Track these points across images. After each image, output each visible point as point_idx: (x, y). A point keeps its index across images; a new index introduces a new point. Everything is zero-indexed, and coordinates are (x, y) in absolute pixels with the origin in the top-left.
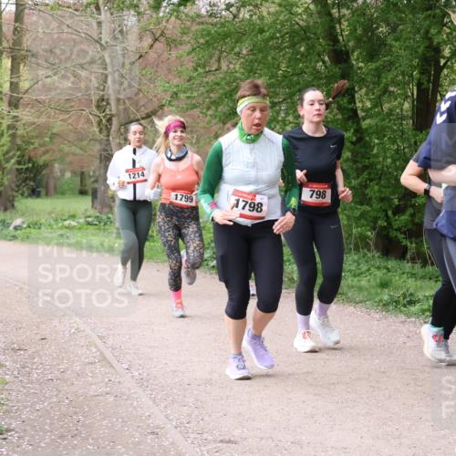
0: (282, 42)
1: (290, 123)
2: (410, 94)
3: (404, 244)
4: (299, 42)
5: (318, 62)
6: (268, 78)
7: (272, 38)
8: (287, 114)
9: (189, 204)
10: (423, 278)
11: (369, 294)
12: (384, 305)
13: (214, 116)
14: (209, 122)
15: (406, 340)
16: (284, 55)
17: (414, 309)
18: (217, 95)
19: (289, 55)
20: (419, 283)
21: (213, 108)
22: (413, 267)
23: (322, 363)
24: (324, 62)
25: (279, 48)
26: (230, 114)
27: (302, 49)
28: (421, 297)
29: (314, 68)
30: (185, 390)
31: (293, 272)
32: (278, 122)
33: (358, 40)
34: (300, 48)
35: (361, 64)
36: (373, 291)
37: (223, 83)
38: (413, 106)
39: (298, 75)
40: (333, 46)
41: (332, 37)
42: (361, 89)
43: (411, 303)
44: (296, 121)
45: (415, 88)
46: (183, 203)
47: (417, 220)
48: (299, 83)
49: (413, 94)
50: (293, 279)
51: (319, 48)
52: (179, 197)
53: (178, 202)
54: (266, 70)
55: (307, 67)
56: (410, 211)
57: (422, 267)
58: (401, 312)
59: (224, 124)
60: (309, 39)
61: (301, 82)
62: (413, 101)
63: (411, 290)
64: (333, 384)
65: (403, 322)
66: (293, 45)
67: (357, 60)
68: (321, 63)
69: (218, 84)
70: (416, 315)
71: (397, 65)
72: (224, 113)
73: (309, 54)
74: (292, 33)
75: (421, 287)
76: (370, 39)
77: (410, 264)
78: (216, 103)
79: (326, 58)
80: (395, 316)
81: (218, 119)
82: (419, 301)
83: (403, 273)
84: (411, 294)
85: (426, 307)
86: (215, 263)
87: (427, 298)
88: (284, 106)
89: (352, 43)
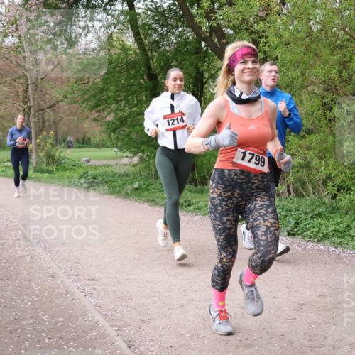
0: (122, 69)
1: (127, 111)
4: (131, 69)
5: (141, 79)
6: (115, 87)
7: (117, 67)
8: (125, 106)
10: (195, 192)
13: (86, 107)
14: (83, 110)
16: (123, 76)
17: (190, 208)
18: (88, 96)
19: (126, 76)
20: (193, 195)
21: (86, 103)
22: (190, 186)
25: (121, 72)
26: (95, 106)
27: (133, 72)
29: (139, 83)
31: (127, 190)
32: (120, 110)
37: (91, 89)
39: (131, 86)
40: (149, 71)
41: (148, 66)
43: (189, 205)
44: (130, 110)
48: (131, 90)
51: (141, 72)
54: (114, 83)
55: (136, 82)
57: (195, 186)
59: (92, 111)
60: (136, 67)
63: (189, 199)
66: (128, 70)
69: (88, 91)
70: (192, 211)
72: (92, 106)
73: (136, 75)
74: (127, 64)
75: (194, 197)
79: (145, 78)
81: (88, 109)
82: (193, 204)
84: (189, 201)
85: (196, 207)
86: (86, 185)
87: (197, 203)
88: (123, 102)
89: (158, 70)
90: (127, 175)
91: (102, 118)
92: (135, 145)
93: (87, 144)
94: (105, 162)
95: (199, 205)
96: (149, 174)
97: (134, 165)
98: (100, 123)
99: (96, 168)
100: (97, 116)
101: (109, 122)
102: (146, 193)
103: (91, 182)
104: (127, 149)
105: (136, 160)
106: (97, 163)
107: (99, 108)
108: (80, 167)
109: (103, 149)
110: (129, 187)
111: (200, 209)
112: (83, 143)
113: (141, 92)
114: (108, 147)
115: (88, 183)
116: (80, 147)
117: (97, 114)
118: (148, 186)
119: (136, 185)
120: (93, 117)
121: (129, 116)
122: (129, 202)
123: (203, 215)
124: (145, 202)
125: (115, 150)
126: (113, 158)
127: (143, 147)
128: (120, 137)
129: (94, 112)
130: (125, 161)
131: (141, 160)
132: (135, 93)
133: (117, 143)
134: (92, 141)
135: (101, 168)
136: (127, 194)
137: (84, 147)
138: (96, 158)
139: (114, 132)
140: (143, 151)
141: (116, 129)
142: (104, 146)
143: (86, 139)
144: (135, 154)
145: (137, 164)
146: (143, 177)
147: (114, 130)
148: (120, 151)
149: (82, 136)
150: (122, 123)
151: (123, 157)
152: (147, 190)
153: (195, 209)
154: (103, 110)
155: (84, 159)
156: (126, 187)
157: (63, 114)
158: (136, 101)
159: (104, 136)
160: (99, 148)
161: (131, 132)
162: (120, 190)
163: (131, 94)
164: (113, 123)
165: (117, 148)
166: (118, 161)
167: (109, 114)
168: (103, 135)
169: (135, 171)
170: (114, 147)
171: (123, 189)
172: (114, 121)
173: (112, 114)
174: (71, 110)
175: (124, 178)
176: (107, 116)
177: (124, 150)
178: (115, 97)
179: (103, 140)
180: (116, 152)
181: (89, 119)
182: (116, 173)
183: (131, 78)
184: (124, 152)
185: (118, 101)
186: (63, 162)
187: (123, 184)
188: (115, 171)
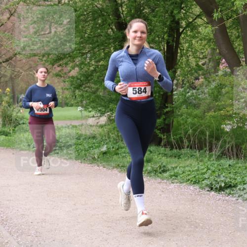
0: (88, 18)
1: (93, 65)
2: (162, 49)
3: (160, 136)
4: (98, 18)
5: (109, 29)
6: (79, 38)
7: (82, 15)
8: (91, 60)
10: (171, 156)
12: (149, 173)
13: (47, 61)
15: (161, 193)
16: (88, 25)
17: (166, 175)
19: (92, 25)
20: (169, 159)
21: (46, 56)
22: (165, 150)
23: (112, 208)
24: (112, 29)
25: (86, 21)
26: (57, 60)
27: (100, 21)
28: (170, 168)
29: (107, 33)
30: (29, 226)
31: (94, 154)
32: (86, 65)
34: (98, 20)
38: (165, 56)
39: (97, 36)
40: (118, 19)
43: (164, 171)
44: (96, 64)
45: (166, 45)
47: (166, 122)
48: (97, 41)
49: (164, 49)
50: (95, 158)
51: (109, 21)
54: (78, 34)
55: (103, 32)
56: (164, 117)
57: (170, 150)
58: (158, 176)
59: (53, 65)
60: (103, 15)
61: (99, 41)
62: (164, 53)
63: (164, 164)
64: (119, 220)
65: (160, 183)
66: (94, 19)
68: (110, 30)
70: (167, 178)
71: (155, 31)
72: (53, 59)
73: (104, 25)
74: (94, 12)
75: (170, 162)
76: (139, 16)
77: (163, 148)
79: (114, 27)
80: (155, 179)
81: (49, 63)
82: (168, 170)
83: (160, 154)
84: (164, 166)
85: (173, 174)
87: (173, 168)
88: (89, 55)
89: (128, 18)
90: (94, 137)
91: (65, 73)
92: (103, 103)
94: (69, 123)
95: (176, 171)
96: (118, 136)
97: (102, 126)
98: (62, 79)
100: (60, 71)
101: (73, 77)
102: (115, 157)
104: (93, 108)
105: (103, 120)
107: (61, 62)
109: (66, 108)
110: (96, 151)
111: (177, 177)
113: (110, 44)
114: (72, 105)
117: (59, 69)
118: (118, 149)
119: (104, 149)
120: (55, 73)
121: (95, 70)
122: (96, 167)
123: (181, 183)
124: (114, 168)
125: (80, 108)
126: (77, 118)
127: (111, 105)
128: (85, 95)
129: (55, 66)
130: (91, 121)
131: (110, 120)
132: (102, 45)
133: (82, 102)
136: (94, 158)
139: (78, 88)
140: (111, 110)
141: (81, 86)
142: (67, 105)
144: (103, 114)
145: (105, 125)
146: (112, 140)
147: (79, 87)
148: (85, 110)
150: (87, 78)
151: (89, 117)
152: (117, 154)
153: (171, 176)
154: (66, 64)
156: (92, 151)
157: (21, 68)
158: (103, 54)
159: (68, 94)
160: (62, 107)
161: (97, 89)
162: (85, 154)
163: (98, 46)
164: (78, 79)
165: (82, 106)
166: (84, 122)
167: (73, 68)
168: (67, 92)
169: (103, 133)
170: (78, 106)
171: (90, 153)
172: (79, 77)
173: (77, 69)
174: (31, 64)
175: (90, 141)
176: (70, 71)
177: (90, 109)
178: (79, 50)
179: (66, 98)
180: (81, 111)
181: (51, 74)
182: (81, 135)
183: (98, 28)
184: (90, 112)
185: (83, 54)
186: (21, 122)
187: (90, 147)
188: (80, 132)
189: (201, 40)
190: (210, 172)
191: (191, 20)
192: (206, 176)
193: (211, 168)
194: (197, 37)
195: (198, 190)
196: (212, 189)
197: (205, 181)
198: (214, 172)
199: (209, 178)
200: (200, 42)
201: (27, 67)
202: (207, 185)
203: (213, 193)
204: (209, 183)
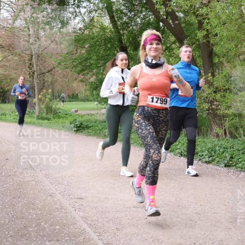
0: (101, 43)
4: (108, 43)
5: (115, 51)
7: (97, 41)
8: (103, 70)
9: (163, 106)
11: (135, 141)
13: (75, 72)
14: (73, 74)
16: (102, 48)
18: (76, 63)
19: (104, 48)
21: (74, 68)
25: (100, 46)
26: (81, 71)
27: (109, 46)
32: (100, 74)
33: (130, 43)
35: (131, 52)
36: (136, 140)
37: (78, 58)
39: (107, 55)
40: (121, 45)
41: (121, 41)
42: (131, 61)
46: (159, 105)
51: (115, 45)
52: (155, 100)
53: (154, 104)
54: (95, 54)
55: (111, 53)
59: (79, 74)
60: (111, 42)
66: (105, 45)
67: (130, 50)
69: (77, 59)
72: (79, 70)
73: (112, 48)
74: (105, 40)
76: (135, 42)
78: (75, 67)
86: (75, 129)
88: (102, 68)
89: (128, 44)
91: (87, 79)
93: (75, 99)
94: (89, 112)
98: (85, 83)
99: (82, 116)
100: (83, 78)
101: (92, 82)
103: (79, 127)
106: (83, 113)
107: (84, 72)
108: (71, 115)
109: (87, 102)
112: (73, 98)
114: (91, 101)
115: (77, 127)
116: (70, 101)
117: (83, 77)
120: (80, 79)
125: (96, 103)
126: (94, 109)
129: (80, 75)
130: (103, 111)
133: (97, 98)
134: (79, 96)
135: (86, 116)
136: (105, 135)
137: (73, 101)
138: (83, 109)
139: (95, 90)
141: (97, 88)
142: (88, 100)
143: (75, 95)
148: (100, 104)
149: (72, 93)
150: (101, 83)
151: (102, 108)
154: (88, 74)
155: (74, 110)
156: (104, 131)
157: (58, 76)
159: (88, 93)
160: (85, 101)
162: (100, 133)
165: (98, 101)
166: (99, 111)
167: (92, 76)
168: (87, 92)
170: (95, 101)
171: (102, 132)
172: (96, 82)
173: (94, 77)
174: (64, 74)
175: (103, 124)
176: (90, 78)
177: (103, 103)
178: (96, 64)
179: (88, 96)
180: (97, 104)
181: (77, 80)
182: (97, 120)
183: (108, 50)
184: (103, 105)
185: (98, 67)
186: (58, 112)
187: (102, 128)
188: (96, 118)
189: (175, 58)
190: (181, 144)
191: (169, 45)
192: (178, 147)
193: (182, 142)
194: (173, 56)
195: (173, 156)
196: (182, 155)
197: (177, 150)
198: (183, 144)
199: (180, 148)
200: (175, 59)
201: (62, 75)
202: (179, 153)
203: (182, 158)
204: (180, 152)
